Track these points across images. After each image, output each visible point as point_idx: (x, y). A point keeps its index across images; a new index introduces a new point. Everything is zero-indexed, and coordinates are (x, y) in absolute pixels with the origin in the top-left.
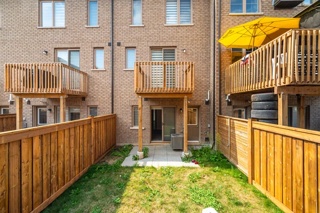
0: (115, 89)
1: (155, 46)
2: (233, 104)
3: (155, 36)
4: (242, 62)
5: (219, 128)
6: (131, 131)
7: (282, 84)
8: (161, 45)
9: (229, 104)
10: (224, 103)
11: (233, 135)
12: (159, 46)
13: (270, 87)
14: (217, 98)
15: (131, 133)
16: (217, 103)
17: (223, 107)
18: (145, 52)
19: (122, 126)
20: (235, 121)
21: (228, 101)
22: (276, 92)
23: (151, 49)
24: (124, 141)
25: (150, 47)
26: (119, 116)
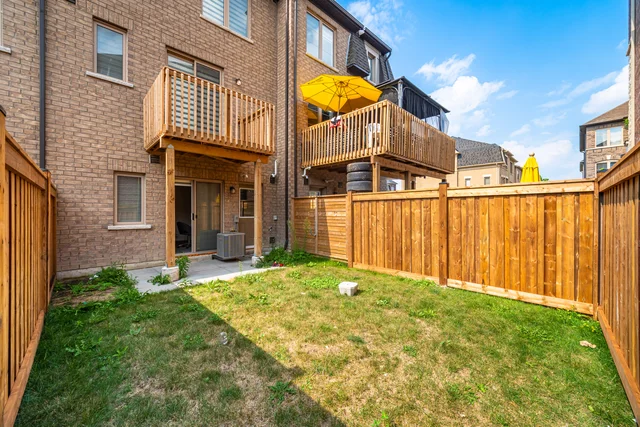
0: (51, 118)
1: (179, 48)
2: (310, 183)
3: (179, 27)
4: (332, 125)
5: (296, 217)
6: (111, 235)
7: (379, 153)
8: (193, 52)
9: (306, 182)
10: (301, 181)
11: (323, 220)
12: (187, 51)
13: (366, 155)
14: (291, 171)
15: (109, 239)
16: (291, 180)
17: (299, 186)
18: (154, 53)
19: (78, 222)
20: (326, 200)
21: (304, 178)
22: (372, 162)
23: (168, 52)
24: (87, 262)
25: (167, 46)
26: (68, 196)
